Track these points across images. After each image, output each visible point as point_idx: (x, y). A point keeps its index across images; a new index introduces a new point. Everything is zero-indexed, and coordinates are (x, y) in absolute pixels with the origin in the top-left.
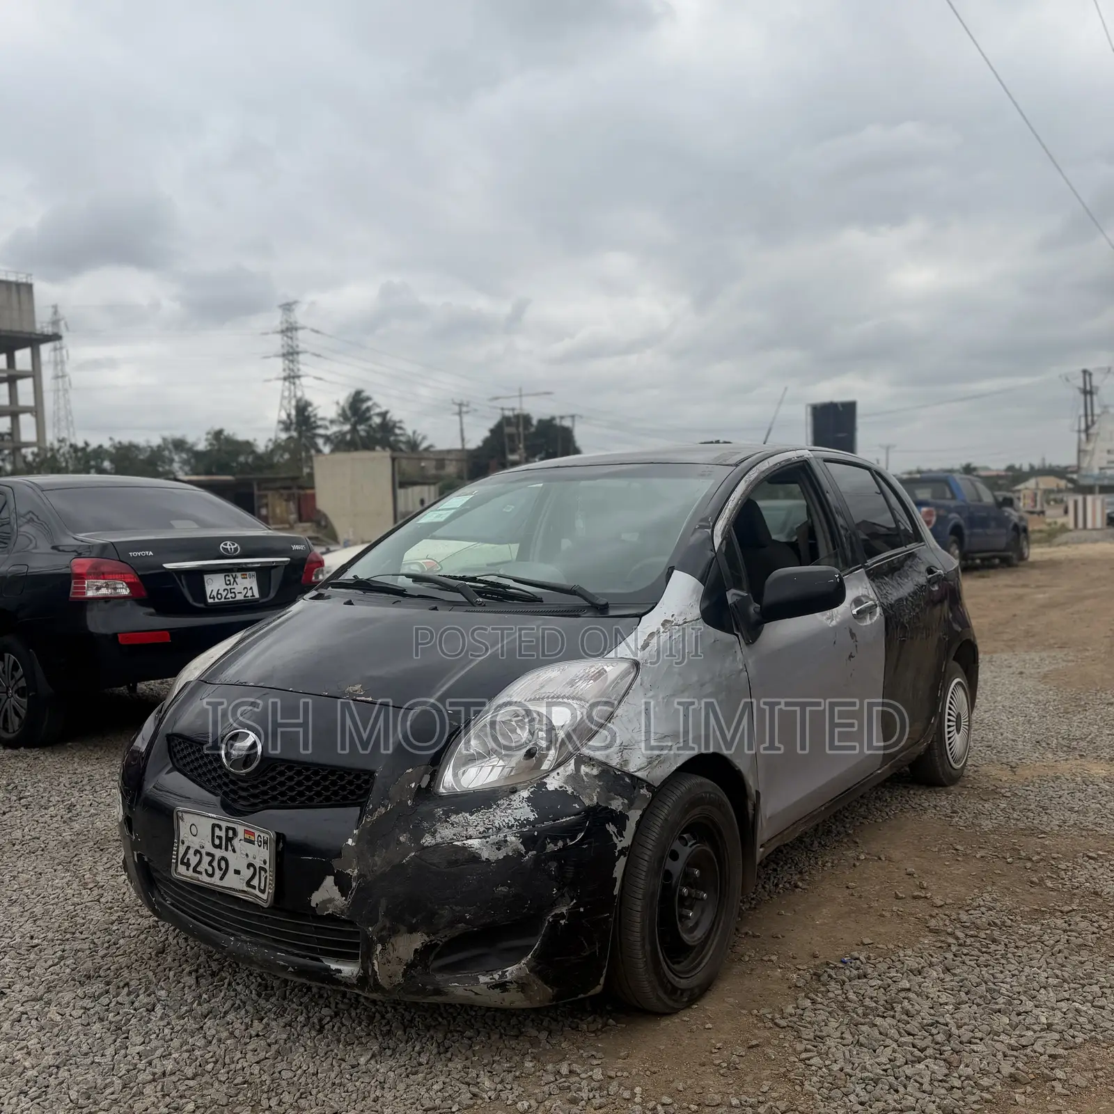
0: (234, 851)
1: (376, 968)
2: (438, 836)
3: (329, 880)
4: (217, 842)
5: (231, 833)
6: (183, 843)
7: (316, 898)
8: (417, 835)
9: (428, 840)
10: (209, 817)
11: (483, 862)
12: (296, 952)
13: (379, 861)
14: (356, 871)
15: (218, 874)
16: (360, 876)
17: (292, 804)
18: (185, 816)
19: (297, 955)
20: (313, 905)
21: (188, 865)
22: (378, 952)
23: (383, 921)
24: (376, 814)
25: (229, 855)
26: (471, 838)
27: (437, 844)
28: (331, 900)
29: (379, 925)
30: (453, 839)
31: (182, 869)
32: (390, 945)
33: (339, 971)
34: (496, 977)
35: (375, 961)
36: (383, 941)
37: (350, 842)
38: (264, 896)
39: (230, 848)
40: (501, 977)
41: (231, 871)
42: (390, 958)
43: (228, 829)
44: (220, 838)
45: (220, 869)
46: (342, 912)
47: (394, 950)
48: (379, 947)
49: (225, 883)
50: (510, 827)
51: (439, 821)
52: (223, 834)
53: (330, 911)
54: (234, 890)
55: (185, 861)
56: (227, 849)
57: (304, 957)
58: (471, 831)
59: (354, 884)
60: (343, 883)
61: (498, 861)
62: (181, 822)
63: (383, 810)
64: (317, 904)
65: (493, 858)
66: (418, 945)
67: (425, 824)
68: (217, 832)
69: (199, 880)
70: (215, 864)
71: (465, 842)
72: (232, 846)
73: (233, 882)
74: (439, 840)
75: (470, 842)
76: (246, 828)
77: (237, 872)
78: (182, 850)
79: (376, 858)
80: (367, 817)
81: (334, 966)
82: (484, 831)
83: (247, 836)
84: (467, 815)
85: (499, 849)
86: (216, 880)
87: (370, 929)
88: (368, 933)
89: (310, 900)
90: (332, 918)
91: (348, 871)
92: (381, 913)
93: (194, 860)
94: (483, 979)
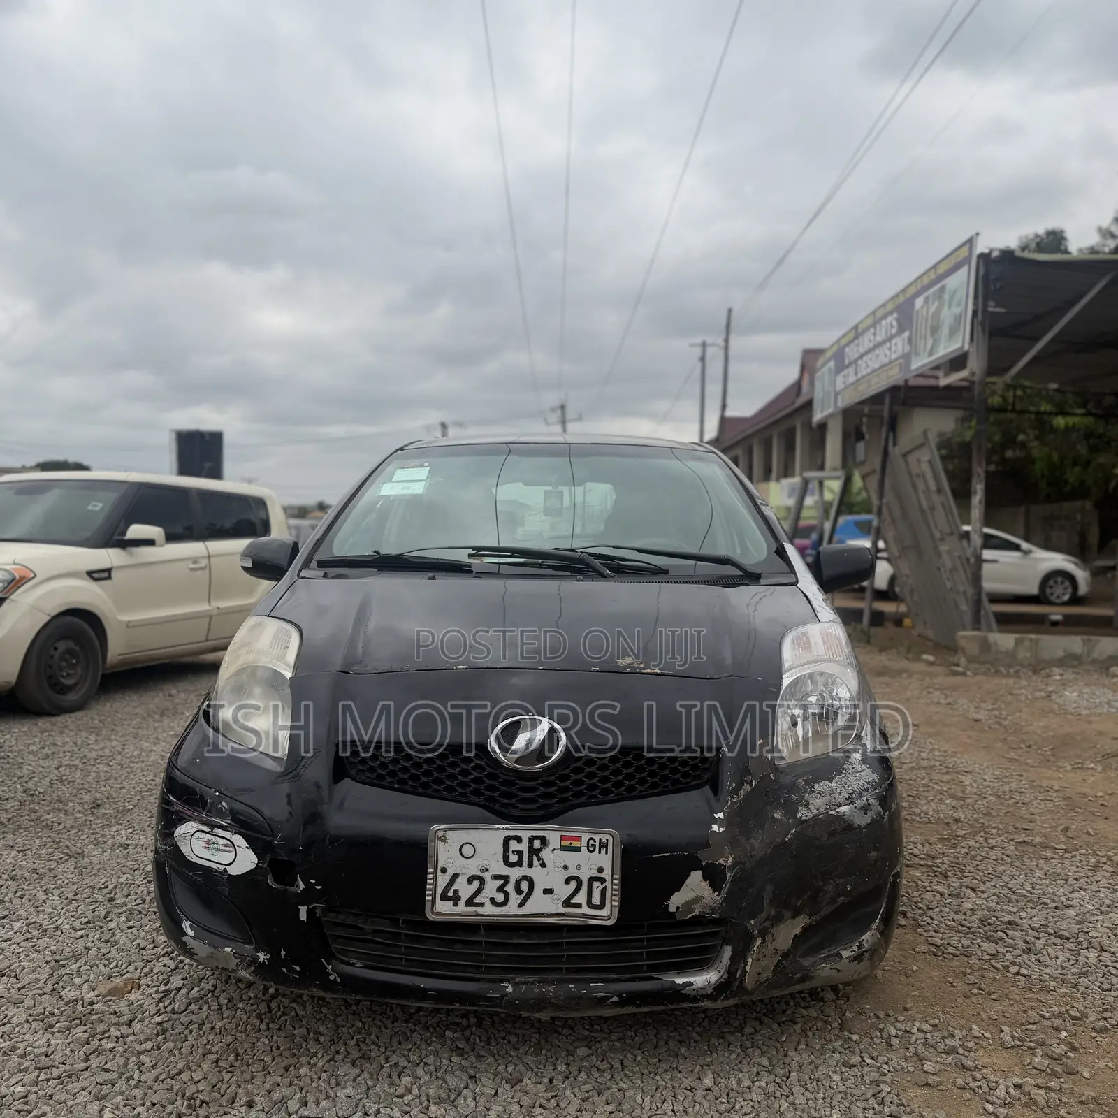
0: (543, 865)
1: (748, 968)
2: (812, 807)
3: (696, 876)
4: (513, 858)
5: (537, 844)
6: (444, 871)
7: (676, 901)
8: (791, 810)
9: (803, 813)
10: (498, 829)
11: (856, 828)
12: (614, 977)
13: (758, 844)
14: (730, 859)
15: (515, 899)
16: (733, 866)
17: (607, 798)
18: (450, 834)
19: (619, 980)
20: (672, 909)
21: (456, 899)
22: (755, 948)
23: (768, 910)
24: (742, 793)
25: (536, 872)
26: (840, 805)
27: (814, 816)
28: (698, 899)
29: (764, 915)
30: (827, 809)
31: (444, 907)
32: (770, 935)
33: (691, 984)
34: (856, 948)
35: (750, 960)
36: (763, 933)
37: (715, 828)
38: (605, 912)
39: (536, 862)
40: (860, 946)
41: (538, 890)
42: (766, 952)
43: (531, 840)
44: (519, 853)
45: (519, 891)
46: (713, 910)
47: (773, 941)
48: (759, 941)
49: (529, 908)
50: (867, 790)
51: (805, 792)
52: (524, 847)
53: (697, 912)
54: (543, 915)
55: (451, 893)
56: (530, 865)
57: (632, 980)
58: (840, 800)
59: (729, 875)
60: (714, 876)
61: (868, 825)
62: (441, 845)
63: (748, 787)
64: (678, 908)
65: (863, 823)
66: (798, 930)
67: (794, 797)
68: (514, 845)
69: (477, 915)
70: (510, 888)
71: (838, 810)
72: (539, 859)
73: (539, 905)
74: (815, 812)
75: (842, 809)
76: (564, 833)
77: (548, 892)
78: (442, 881)
79: (752, 841)
80: (733, 797)
81: (680, 981)
82: (849, 797)
83: (566, 843)
84: (827, 782)
85: (866, 814)
86: (512, 908)
87: (752, 922)
88: (749, 928)
89: (668, 905)
90: (698, 921)
91: (721, 861)
92: (766, 901)
93: (466, 891)
94: (845, 954)
